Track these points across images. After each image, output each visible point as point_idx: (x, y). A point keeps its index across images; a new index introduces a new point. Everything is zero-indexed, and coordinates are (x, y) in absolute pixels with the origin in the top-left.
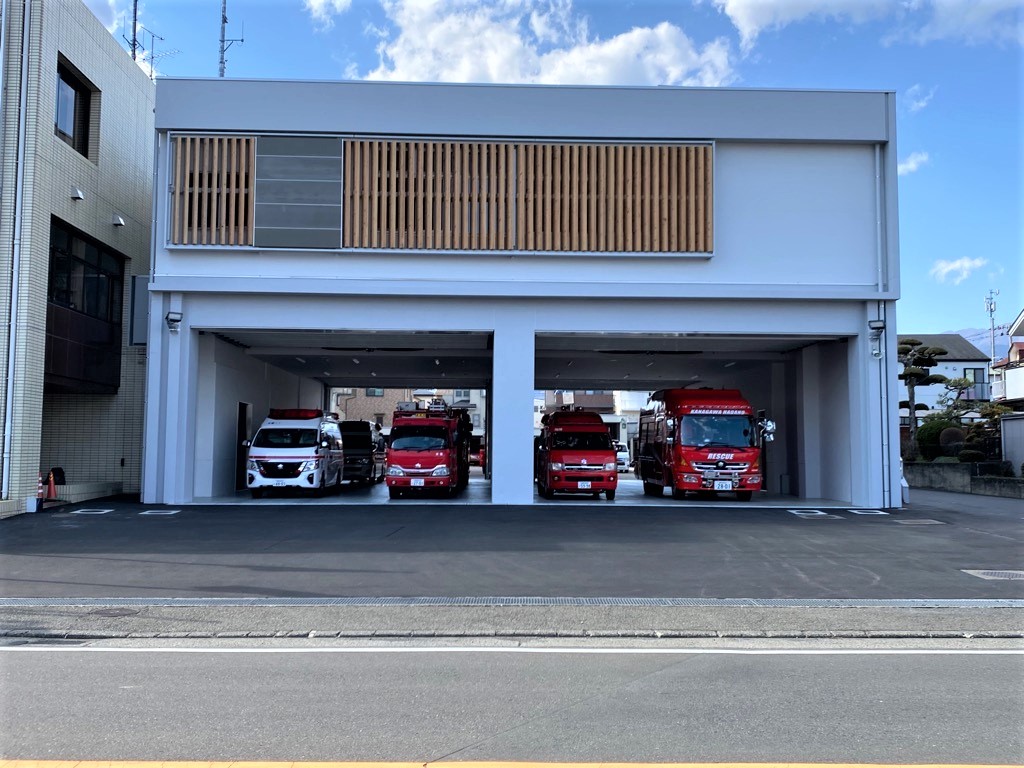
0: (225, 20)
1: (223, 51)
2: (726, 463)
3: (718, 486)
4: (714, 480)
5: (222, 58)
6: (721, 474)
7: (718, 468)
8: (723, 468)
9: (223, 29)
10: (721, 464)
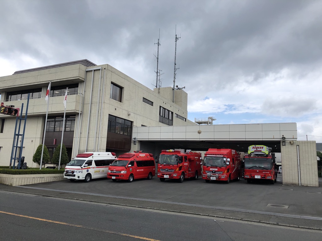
0: (175, 64)
1: (175, 71)
2: (215, 171)
3: (212, 178)
4: (211, 176)
5: (175, 73)
6: (213, 175)
7: (213, 173)
8: (215, 173)
9: (175, 66)
10: (214, 172)
